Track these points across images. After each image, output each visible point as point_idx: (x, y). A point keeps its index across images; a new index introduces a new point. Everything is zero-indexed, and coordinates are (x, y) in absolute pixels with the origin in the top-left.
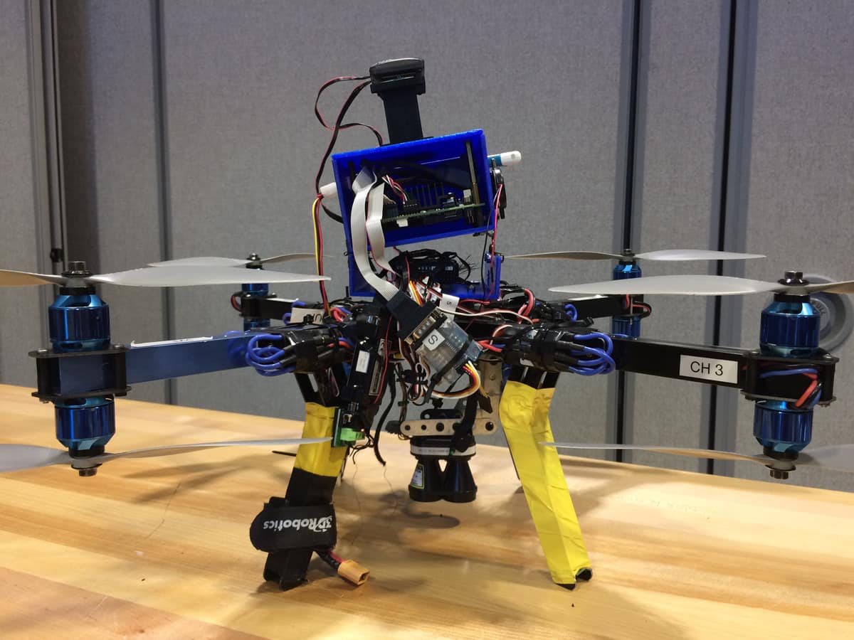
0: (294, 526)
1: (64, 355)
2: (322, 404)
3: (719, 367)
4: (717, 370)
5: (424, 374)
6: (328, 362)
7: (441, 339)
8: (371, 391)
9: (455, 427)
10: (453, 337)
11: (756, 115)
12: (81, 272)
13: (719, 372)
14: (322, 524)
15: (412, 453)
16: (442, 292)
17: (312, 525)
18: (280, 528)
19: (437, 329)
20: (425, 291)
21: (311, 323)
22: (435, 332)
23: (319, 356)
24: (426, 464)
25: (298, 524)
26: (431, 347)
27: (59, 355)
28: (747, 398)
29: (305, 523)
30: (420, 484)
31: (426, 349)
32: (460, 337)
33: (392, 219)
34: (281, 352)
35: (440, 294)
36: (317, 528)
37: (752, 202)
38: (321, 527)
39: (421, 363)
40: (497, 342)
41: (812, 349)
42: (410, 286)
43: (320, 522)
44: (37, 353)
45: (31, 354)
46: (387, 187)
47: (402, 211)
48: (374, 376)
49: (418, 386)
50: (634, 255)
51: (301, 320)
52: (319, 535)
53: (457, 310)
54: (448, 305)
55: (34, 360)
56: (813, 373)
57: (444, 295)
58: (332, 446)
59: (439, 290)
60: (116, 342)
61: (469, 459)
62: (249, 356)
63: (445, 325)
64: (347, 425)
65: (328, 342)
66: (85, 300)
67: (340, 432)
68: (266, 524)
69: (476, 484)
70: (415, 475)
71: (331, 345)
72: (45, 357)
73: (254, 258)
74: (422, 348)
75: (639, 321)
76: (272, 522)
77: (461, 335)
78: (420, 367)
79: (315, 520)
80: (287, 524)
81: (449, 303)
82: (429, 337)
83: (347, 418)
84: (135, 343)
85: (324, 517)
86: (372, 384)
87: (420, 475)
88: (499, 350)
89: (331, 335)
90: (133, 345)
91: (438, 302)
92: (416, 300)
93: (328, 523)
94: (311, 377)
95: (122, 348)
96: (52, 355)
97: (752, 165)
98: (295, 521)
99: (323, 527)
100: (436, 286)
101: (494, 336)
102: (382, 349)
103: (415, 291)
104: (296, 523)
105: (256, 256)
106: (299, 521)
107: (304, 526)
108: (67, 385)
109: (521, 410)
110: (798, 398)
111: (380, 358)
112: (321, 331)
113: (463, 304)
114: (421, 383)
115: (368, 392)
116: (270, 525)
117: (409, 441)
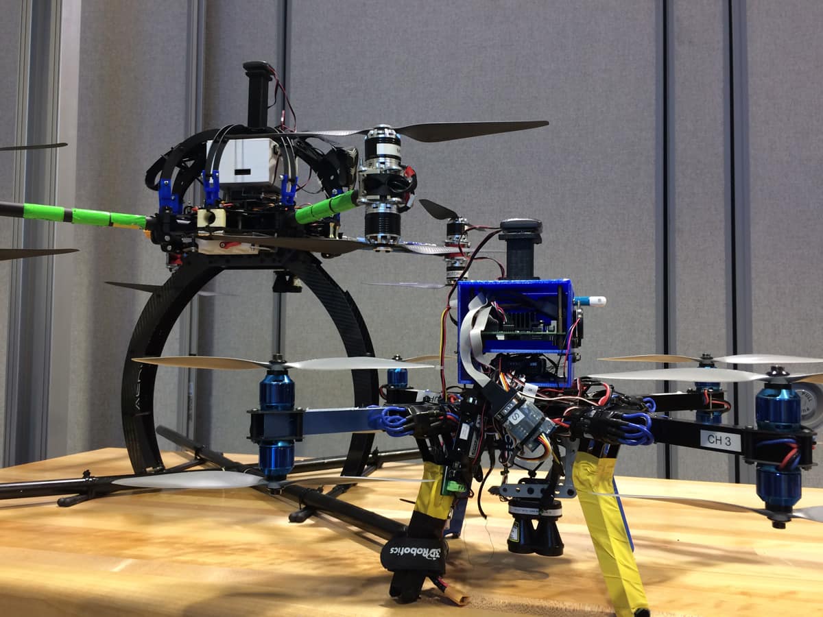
0: (412, 552)
1: (267, 412)
2: (434, 462)
3: (728, 439)
4: (726, 441)
5: (511, 444)
6: (438, 430)
7: (522, 416)
8: (470, 454)
9: (542, 491)
10: (532, 415)
11: (753, 266)
12: (280, 361)
13: (728, 444)
14: (432, 554)
15: (510, 512)
16: (526, 382)
17: (425, 553)
18: (402, 553)
19: (519, 408)
20: (512, 380)
21: (428, 402)
22: (518, 411)
23: (432, 425)
24: (521, 522)
25: (415, 551)
26: (515, 423)
27: (265, 412)
28: (746, 462)
29: (420, 551)
30: (515, 537)
31: (511, 423)
32: (537, 415)
33: (494, 333)
34: (405, 419)
35: (524, 384)
36: (429, 556)
37: (755, 325)
38: (431, 555)
39: (509, 434)
40: (567, 419)
41: (793, 425)
42: (501, 377)
43: (431, 552)
44: (252, 411)
45: (248, 412)
46: (493, 308)
47: (501, 328)
48: (473, 443)
49: (507, 452)
50: (712, 358)
51: (422, 400)
52: (429, 562)
53: (537, 395)
54: (530, 391)
55: (250, 415)
56: (793, 443)
57: (526, 384)
58: (441, 494)
59: (523, 380)
60: (298, 407)
61: (557, 520)
62: (382, 421)
63: (525, 406)
64: (453, 479)
65: (438, 415)
66: (281, 378)
67: (447, 485)
68: (392, 550)
69: (563, 542)
70: (512, 531)
71: (442, 417)
72: (256, 413)
73: (397, 358)
74: (508, 423)
75: (721, 415)
76: (396, 548)
77: (538, 414)
78: (508, 438)
79: (428, 550)
80: (407, 550)
81: (530, 390)
82: (513, 414)
83: (452, 473)
84: (310, 409)
85: (434, 548)
86: (471, 449)
87: (516, 531)
88: (568, 426)
89: (441, 410)
90: (308, 410)
91: (521, 389)
92: (505, 388)
93: (438, 554)
94: (427, 441)
95: (301, 410)
96: (260, 412)
97: (753, 298)
98: (413, 549)
99: (434, 556)
100: (522, 377)
101: (564, 415)
102: (479, 423)
103: (505, 381)
104: (414, 551)
105: (399, 357)
106: (415, 549)
107: (419, 553)
108: (268, 432)
109: (588, 475)
110: (781, 462)
111: (478, 430)
112: (434, 407)
113: (541, 391)
114: (509, 450)
115: (468, 455)
116: (395, 550)
117: (507, 502)
